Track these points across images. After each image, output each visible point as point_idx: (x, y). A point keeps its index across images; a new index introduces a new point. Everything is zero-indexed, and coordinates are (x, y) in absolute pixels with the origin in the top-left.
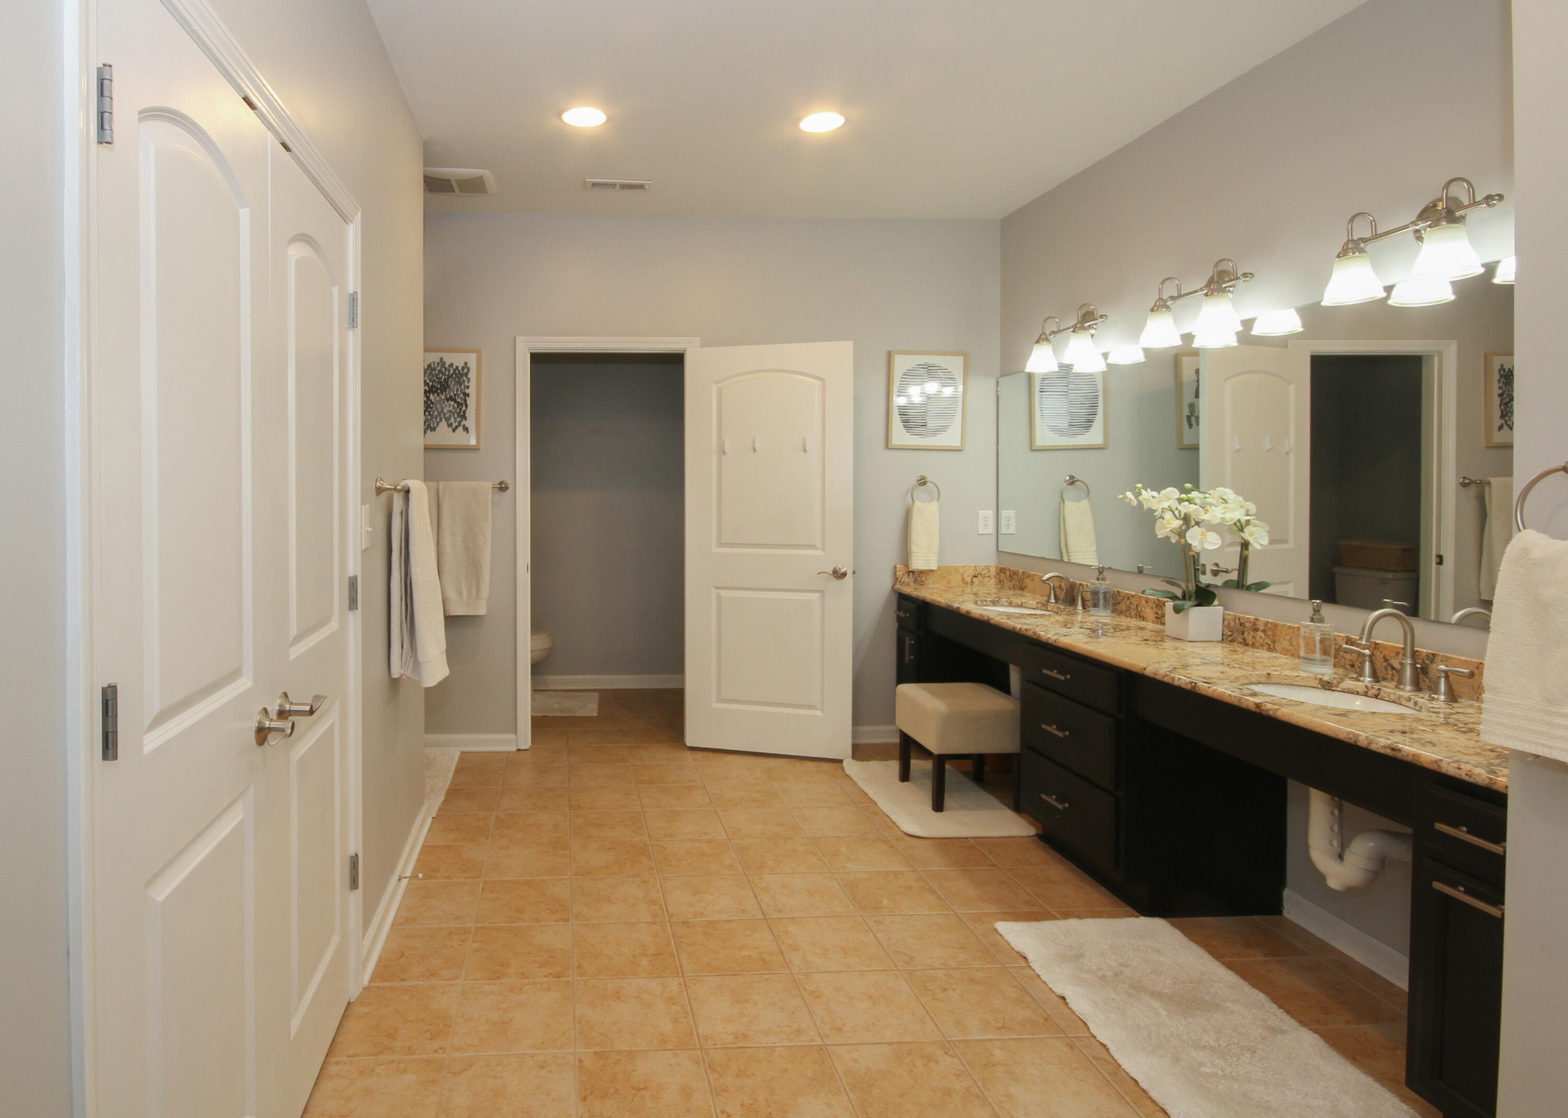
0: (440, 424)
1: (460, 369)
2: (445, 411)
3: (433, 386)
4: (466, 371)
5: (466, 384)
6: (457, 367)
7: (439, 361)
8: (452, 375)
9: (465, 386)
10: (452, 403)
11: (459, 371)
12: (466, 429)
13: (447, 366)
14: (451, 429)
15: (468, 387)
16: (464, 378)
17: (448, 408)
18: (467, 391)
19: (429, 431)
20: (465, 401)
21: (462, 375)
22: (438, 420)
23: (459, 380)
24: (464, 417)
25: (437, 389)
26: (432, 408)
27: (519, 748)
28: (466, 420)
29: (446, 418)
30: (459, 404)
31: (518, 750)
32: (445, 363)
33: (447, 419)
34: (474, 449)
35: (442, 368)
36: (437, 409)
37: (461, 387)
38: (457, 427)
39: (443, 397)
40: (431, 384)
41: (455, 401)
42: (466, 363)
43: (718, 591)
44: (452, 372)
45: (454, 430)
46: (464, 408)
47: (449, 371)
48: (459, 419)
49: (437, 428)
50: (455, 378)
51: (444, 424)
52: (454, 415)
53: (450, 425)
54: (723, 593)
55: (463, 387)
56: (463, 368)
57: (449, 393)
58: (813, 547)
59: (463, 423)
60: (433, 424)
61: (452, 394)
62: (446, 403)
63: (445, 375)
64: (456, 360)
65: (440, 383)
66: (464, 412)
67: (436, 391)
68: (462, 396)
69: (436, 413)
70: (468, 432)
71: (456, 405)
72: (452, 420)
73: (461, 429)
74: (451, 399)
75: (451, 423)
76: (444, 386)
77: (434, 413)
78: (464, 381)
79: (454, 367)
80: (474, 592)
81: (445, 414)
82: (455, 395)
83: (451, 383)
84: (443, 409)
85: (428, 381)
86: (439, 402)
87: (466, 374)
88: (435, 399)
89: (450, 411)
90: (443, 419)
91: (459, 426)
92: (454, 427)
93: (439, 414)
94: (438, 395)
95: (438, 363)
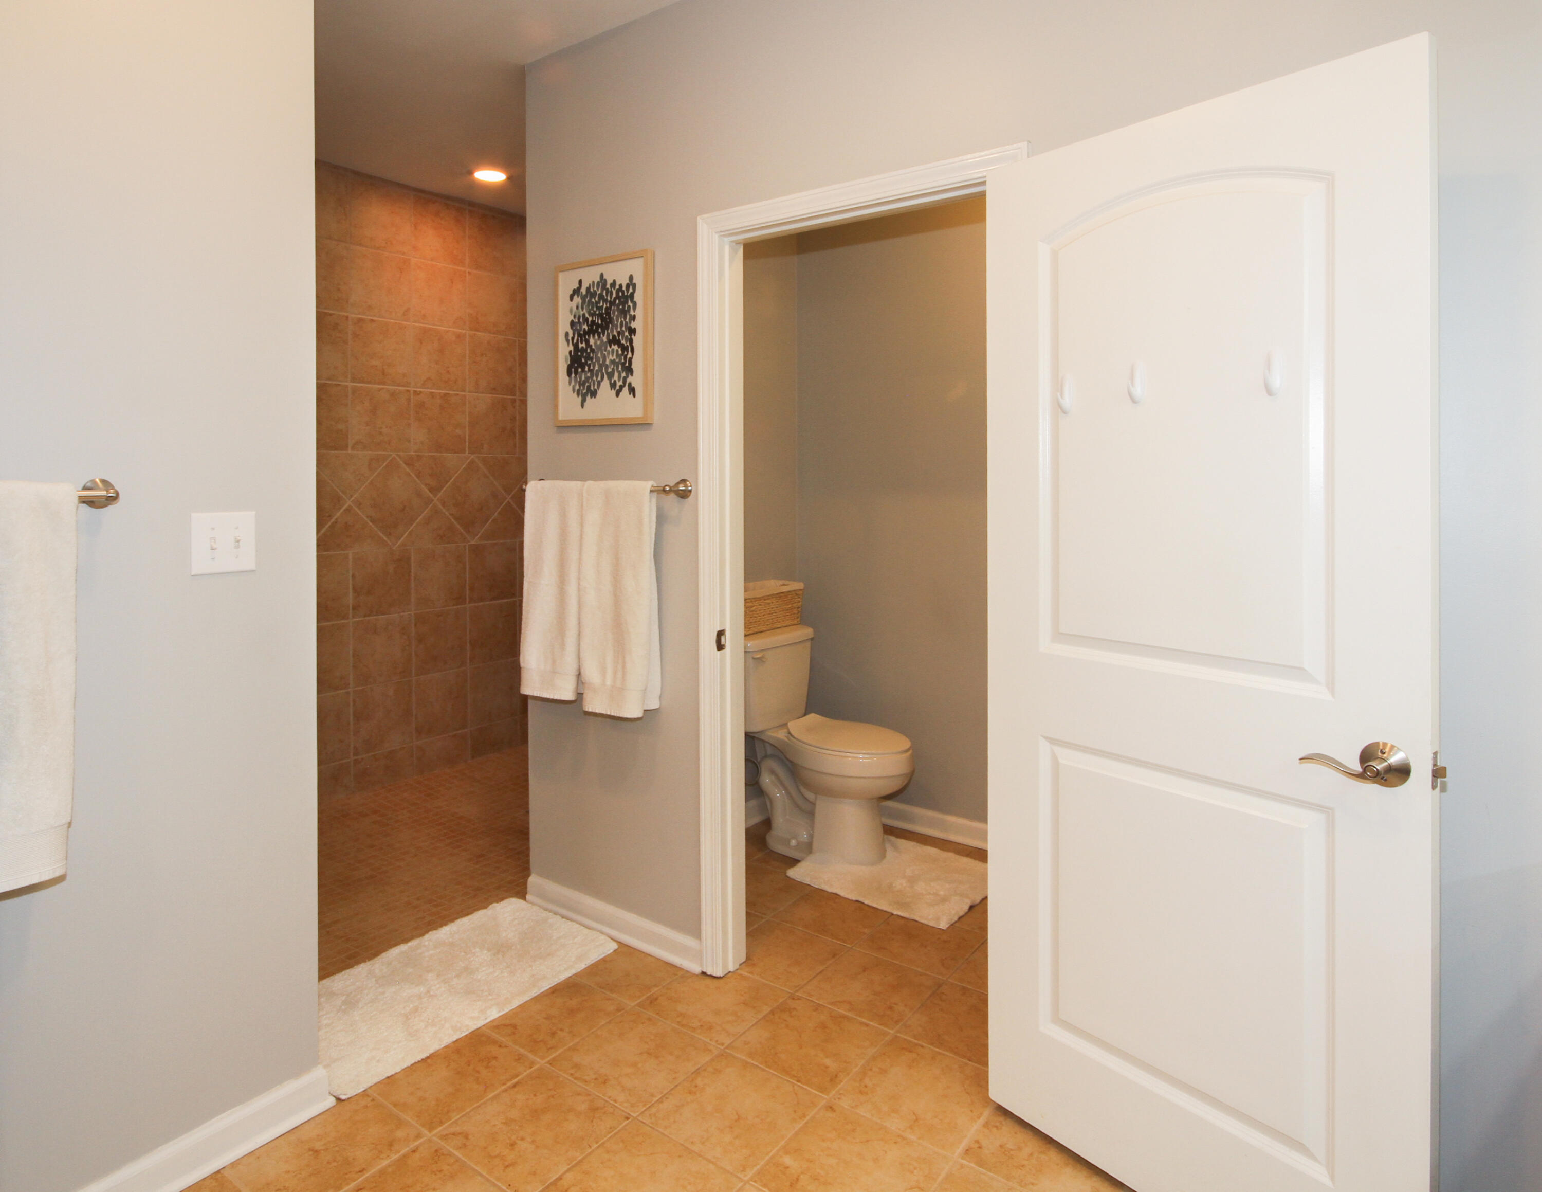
0: (602, 384)
1: (624, 288)
2: (607, 362)
3: (593, 322)
4: (631, 290)
5: (632, 312)
6: (619, 283)
7: (598, 280)
8: (615, 299)
9: (630, 315)
10: (615, 347)
11: (623, 292)
12: (632, 391)
13: (608, 286)
14: (614, 392)
15: (633, 318)
16: (630, 304)
17: (611, 357)
18: (633, 325)
19: (588, 398)
20: (631, 341)
21: (626, 298)
22: (599, 378)
23: (624, 307)
24: (629, 370)
25: (598, 326)
26: (591, 359)
27: (705, 971)
28: (632, 375)
29: (608, 374)
30: (624, 349)
31: (704, 973)
32: (606, 281)
33: (610, 376)
34: (642, 425)
35: (602, 290)
36: (598, 359)
37: (625, 318)
38: (621, 387)
39: (605, 339)
40: (590, 319)
41: (618, 342)
42: (630, 277)
44: (615, 295)
45: (618, 395)
46: (630, 355)
47: (612, 294)
48: (624, 375)
49: (599, 392)
50: (618, 305)
51: (606, 383)
52: (618, 368)
53: (613, 385)
55: (628, 320)
56: (628, 287)
57: (612, 331)
59: (628, 380)
60: (594, 385)
61: (615, 333)
62: (608, 348)
63: (606, 300)
64: (620, 274)
65: (601, 315)
66: (631, 359)
67: (596, 331)
68: (626, 334)
69: (597, 368)
70: (634, 396)
71: (620, 352)
72: (616, 377)
73: (626, 390)
74: (614, 341)
75: (615, 381)
76: (606, 321)
77: (594, 367)
78: (629, 307)
79: (617, 287)
81: (607, 367)
82: (619, 333)
83: (614, 313)
84: (604, 360)
85: (587, 315)
86: (599, 348)
87: (632, 297)
88: (595, 343)
89: (613, 362)
90: (606, 376)
91: (624, 386)
92: (618, 388)
93: (601, 366)
94: (599, 337)
95: (597, 282)
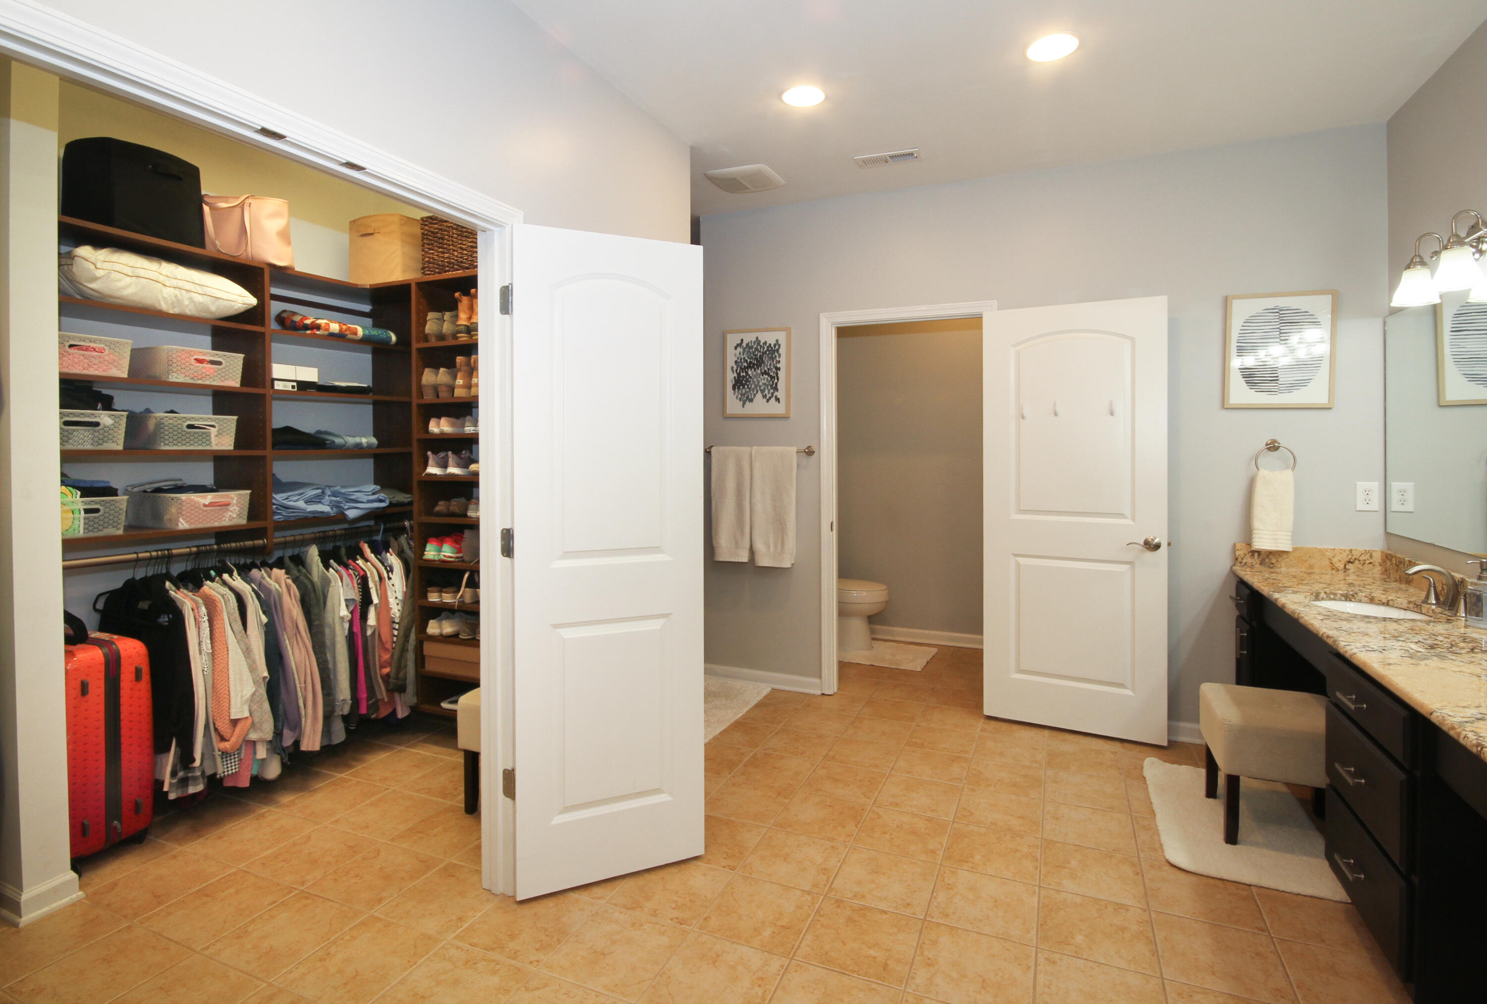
0: (757, 395)
1: (772, 346)
2: (761, 384)
3: (750, 362)
4: (777, 347)
5: (778, 359)
6: (770, 345)
7: (755, 340)
8: (766, 351)
9: (776, 361)
10: (766, 376)
11: (772, 348)
12: (778, 400)
13: (761, 344)
14: (765, 400)
15: (779, 362)
16: (776, 354)
17: (763, 381)
18: (778, 365)
19: (747, 403)
20: (777, 374)
21: (774, 352)
22: (755, 392)
23: (772, 356)
24: (776, 389)
25: (754, 364)
26: (750, 382)
27: (823, 692)
28: (777, 391)
29: (761, 390)
30: (772, 377)
31: (823, 694)
32: (760, 341)
33: (762, 391)
34: (785, 417)
35: (757, 346)
36: (754, 383)
37: (773, 362)
38: (770, 398)
39: (759, 372)
40: (749, 360)
41: (768, 374)
42: (777, 341)
43: (1018, 559)
44: (766, 349)
45: (768, 401)
46: (776, 381)
47: (764, 348)
48: (772, 391)
49: (754, 400)
50: (768, 355)
51: (759, 395)
52: (768, 387)
53: (764, 396)
54: (1021, 560)
55: (775, 363)
56: (775, 345)
57: (764, 368)
58: (1121, 515)
59: (775, 394)
60: (751, 395)
61: (766, 369)
62: (761, 377)
63: (760, 352)
64: (769, 338)
65: (756, 359)
66: (776, 384)
67: (753, 367)
68: (774, 370)
69: (753, 386)
70: (779, 402)
71: (769, 379)
72: (766, 392)
73: (773, 399)
74: (765, 373)
75: (766, 394)
76: (760, 362)
77: (751, 386)
78: (776, 356)
79: (768, 345)
80: (779, 546)
81: (760, 386)
82: (769, 369)
83: (765, 359)
84: (759, 382)
85: (747, 358)
86: (755, 376)
87: (778, 351)
88: (752, 373)
89: (764, 384)
90: (759, 392)
91: (772, 397)
92: (768, 398)
93: (756, 386)
94: (755, 370)
95: (755, 342)
